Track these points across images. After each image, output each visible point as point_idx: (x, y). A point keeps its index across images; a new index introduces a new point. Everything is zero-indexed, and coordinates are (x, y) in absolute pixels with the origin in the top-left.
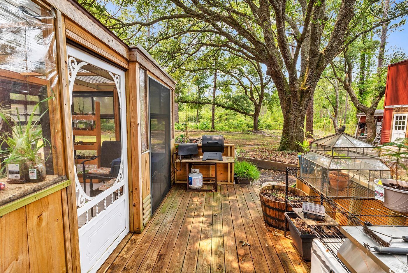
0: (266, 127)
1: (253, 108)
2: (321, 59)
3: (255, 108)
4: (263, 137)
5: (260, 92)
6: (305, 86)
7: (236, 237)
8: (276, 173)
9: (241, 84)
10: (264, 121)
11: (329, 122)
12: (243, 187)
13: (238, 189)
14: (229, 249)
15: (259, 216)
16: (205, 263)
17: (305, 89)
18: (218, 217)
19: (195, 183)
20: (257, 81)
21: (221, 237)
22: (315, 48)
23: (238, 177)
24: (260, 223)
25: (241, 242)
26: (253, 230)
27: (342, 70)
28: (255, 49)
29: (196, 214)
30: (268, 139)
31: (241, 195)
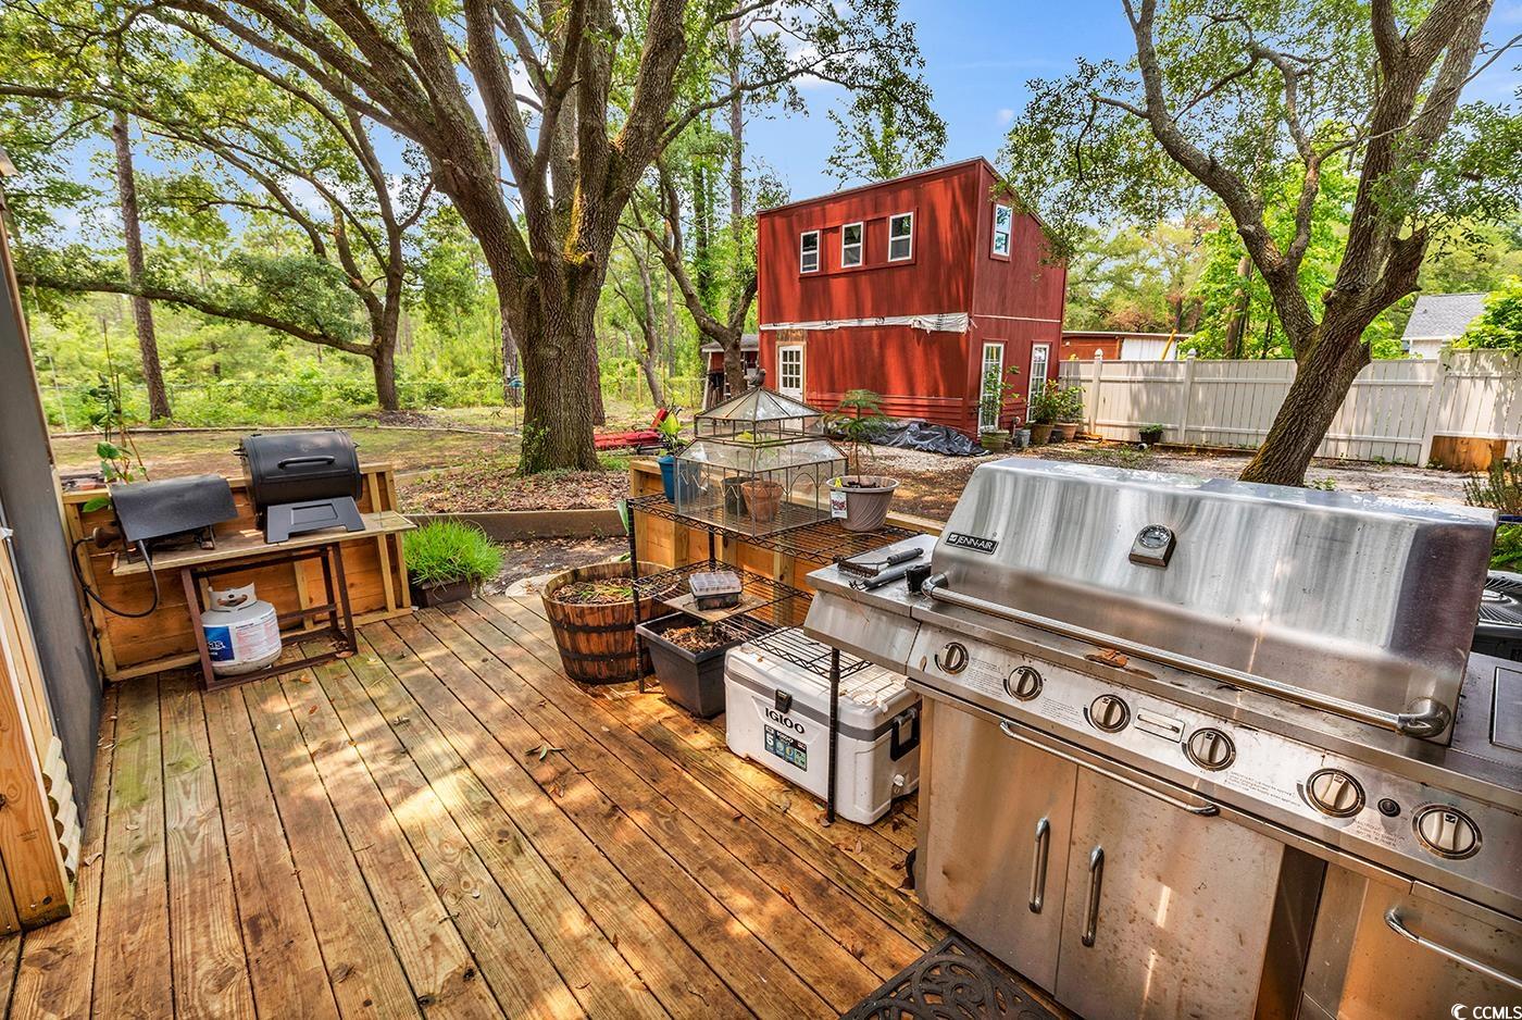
0: (429, 397)
1: (361, 316)
2: (613, 168)
3: (375, 320)
4: (432, 436)
5: (385, 251)
6: (578, 248)
7: (510, 747)
8: (535, 547)
9: (284, 202)
10: (414, 373)
11: (634, 373)
12: (454, 613)
13: (439, 622)
14: (506, 783)
15: (549, 673)
16: (449, 850)
17: (580, 259)
18: (415, 722)
19: (247, 649)
20: (360, 198)
21: (460, 768)
22: (595, 123)
23: (427, 581)
24: (563, 688)
25: (532, 753)
26: (551, 711)
27: (656, 208)
28: (370, 70)
29: (313, 746)
30: (450, 441)
31: (459, 635)
